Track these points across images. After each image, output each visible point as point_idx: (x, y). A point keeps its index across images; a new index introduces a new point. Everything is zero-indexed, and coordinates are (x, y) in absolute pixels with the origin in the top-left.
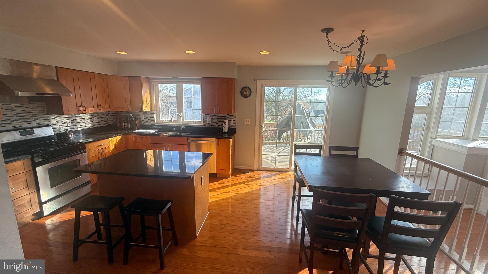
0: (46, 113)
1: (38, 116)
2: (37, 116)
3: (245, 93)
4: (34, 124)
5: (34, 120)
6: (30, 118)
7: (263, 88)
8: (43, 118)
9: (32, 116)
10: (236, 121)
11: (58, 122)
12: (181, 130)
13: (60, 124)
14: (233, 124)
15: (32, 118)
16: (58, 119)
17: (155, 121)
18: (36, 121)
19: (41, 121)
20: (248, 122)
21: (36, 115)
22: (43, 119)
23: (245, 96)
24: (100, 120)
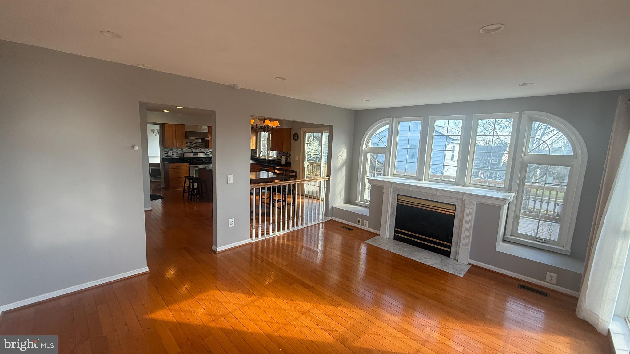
0: (205, 147)
1: (202, 148)
3: (295, 138)
4: (199, 151)
6: (198, 149)
7: (305, 134)
10: (291, 158)
11: (210, 152)
12: (266, 162)
13: (210, 153)
14: (290, 159)
16: (210, 150)
17: (258, 156)
20: (297, 159)
21: (200, 148)
23: (296, 140)
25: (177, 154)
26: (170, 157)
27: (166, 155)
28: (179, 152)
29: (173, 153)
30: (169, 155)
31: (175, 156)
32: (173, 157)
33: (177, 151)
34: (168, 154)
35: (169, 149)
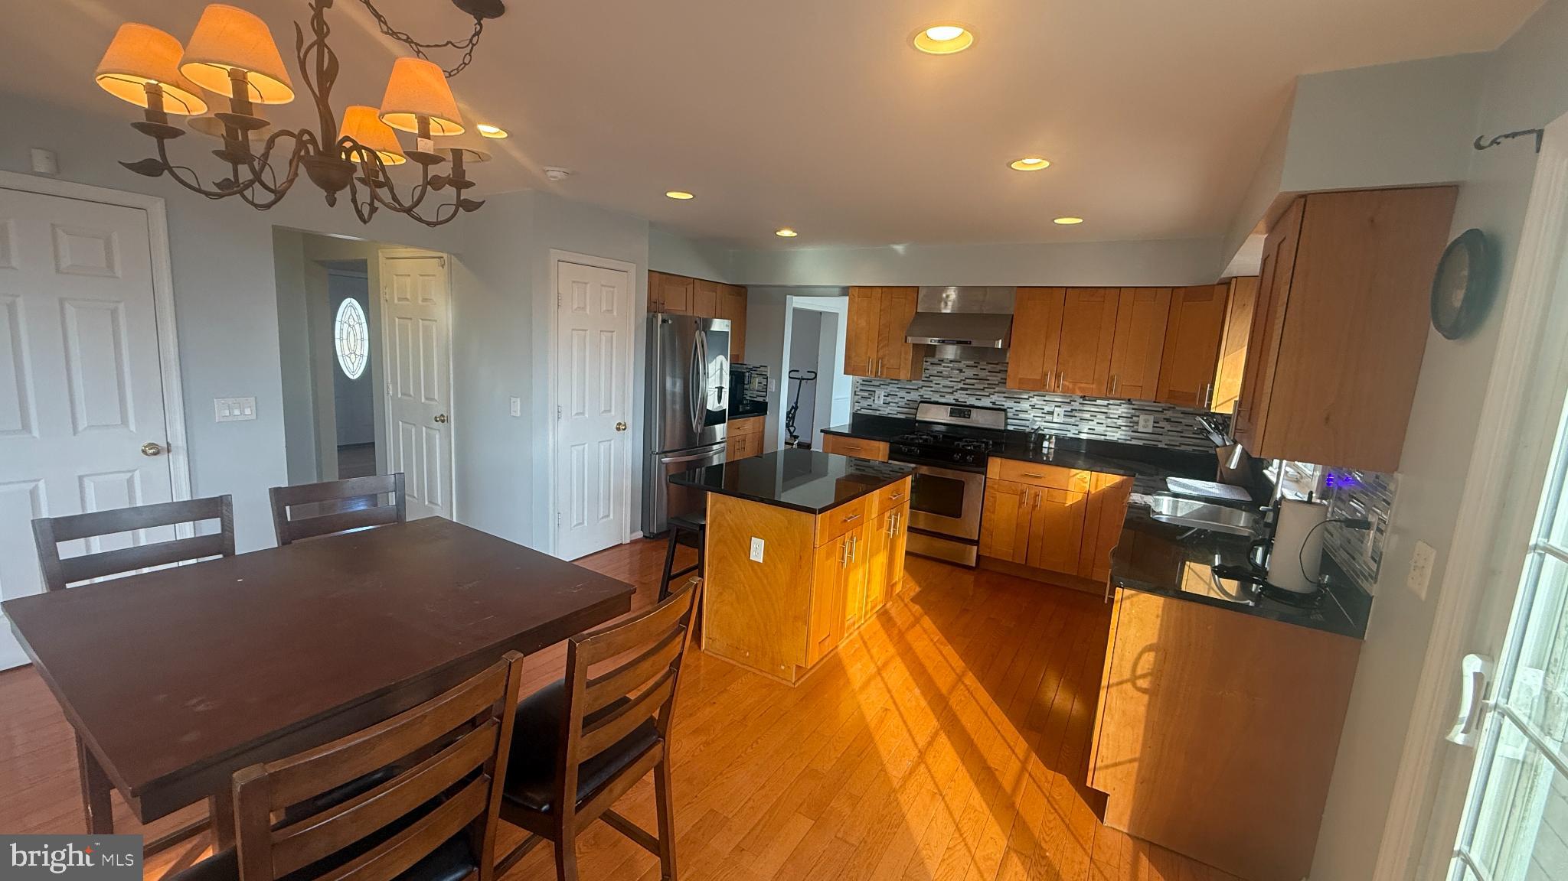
1: (997, 389)
2: (994, 388)
5: (988, 394)
8: (1004, 393)
9: (986, 386)
10: (1385, 543)
15: (986, 390)
18: (992, 396)
19: (1000, 399)
20: (1420, 569)
21: (994, 386)
22: (1006, 395)
24: (1163, 428)
25: (900, 403)
26: (877, 413)
27: (864, 403)
28: (909, 397)
29: (889, 399)
30: (874, 406)
31: (892, 410)
32: (886, 411)
33: (902, 393)
34: (870, 402)
35: (877, 383)
